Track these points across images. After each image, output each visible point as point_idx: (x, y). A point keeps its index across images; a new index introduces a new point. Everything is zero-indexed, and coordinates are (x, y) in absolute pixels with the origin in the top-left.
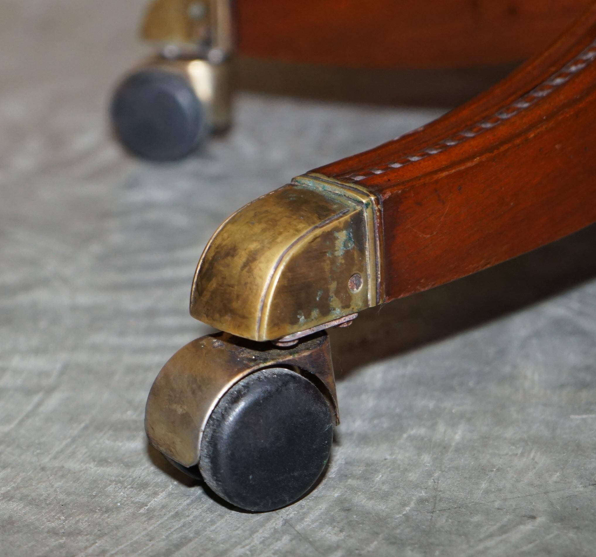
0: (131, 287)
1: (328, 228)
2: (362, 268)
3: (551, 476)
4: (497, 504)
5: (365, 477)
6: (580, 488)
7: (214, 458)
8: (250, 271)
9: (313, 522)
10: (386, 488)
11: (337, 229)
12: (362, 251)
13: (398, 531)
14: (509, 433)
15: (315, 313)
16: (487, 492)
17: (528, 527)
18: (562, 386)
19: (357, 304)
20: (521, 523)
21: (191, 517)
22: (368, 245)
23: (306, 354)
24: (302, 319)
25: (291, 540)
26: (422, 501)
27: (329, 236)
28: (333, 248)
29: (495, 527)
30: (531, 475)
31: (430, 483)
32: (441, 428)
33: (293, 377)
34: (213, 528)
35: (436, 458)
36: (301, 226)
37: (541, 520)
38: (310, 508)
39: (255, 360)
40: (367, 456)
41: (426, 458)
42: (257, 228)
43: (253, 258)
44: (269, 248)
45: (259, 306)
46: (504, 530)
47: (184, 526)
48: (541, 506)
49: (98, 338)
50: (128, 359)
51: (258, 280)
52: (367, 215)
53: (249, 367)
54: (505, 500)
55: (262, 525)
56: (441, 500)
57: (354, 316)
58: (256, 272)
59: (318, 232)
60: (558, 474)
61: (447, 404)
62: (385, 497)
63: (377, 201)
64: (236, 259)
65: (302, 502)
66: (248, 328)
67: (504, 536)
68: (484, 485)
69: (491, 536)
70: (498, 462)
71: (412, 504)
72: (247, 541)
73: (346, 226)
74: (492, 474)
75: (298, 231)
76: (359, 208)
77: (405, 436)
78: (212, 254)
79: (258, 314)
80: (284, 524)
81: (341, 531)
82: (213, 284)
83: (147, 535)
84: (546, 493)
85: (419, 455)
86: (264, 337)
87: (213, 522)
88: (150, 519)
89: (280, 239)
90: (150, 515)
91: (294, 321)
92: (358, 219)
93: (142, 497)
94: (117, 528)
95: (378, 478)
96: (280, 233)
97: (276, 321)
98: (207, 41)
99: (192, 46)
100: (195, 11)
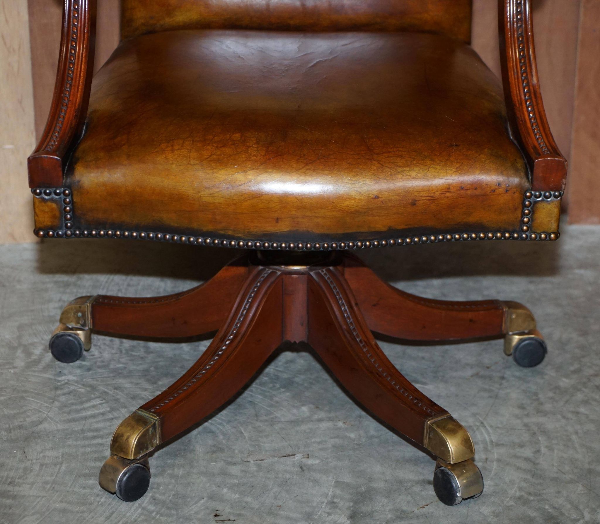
0: (74, 420)
1: (147, 428)
2: (156, 436)
3: (207, 484)
4: (193, 495)
5: (158, 488)
6: (215, 488)
7: (120, 491)
8: (128, 441)
9: (146, 504)
10: (163, 491)
11: (149, 428)
13: (169, 505)
14: (195, 471)
15: (145, 450)
16: (191, 491)
17: (202, 501)
18: (208, 453)
19: (155, 445)
20: (200, 500)
21: (113, 505)
22: (157, 430)
23: (142, 460)
24: (142, 452)
25: (141, 510)
26: (174, 495)
27: (148, 430)
28: (149, 433)
29: (194, 502)
30: (201, 484)
31: (175, 489)
32: (176, 470)
33: (139, 467)
34: (120, 508)
35: (176, 481)
36: (140, 428)
37: (206, 499)
38: (145, 500)
39: (129, 463)
40: (157, 481)
41: (173, 481)
42: (129, 429)
43: (128, 438)
44: (133, 435)
45: (131, 451)
46: (196, 503)
47: (112, 508)
48: (205, 495)
49: (69, 442)
50: (82, 450)
51: (130, 444)
52: (157, 422)
53: (128, 466)
54: (196, 493)
55: (133, 505)
56: (179, 494)
57: (154, 448)
58: (130, 442)
59: (145, 429)
60: (209, 484)
61: (176, 461)
62: (164, 494)
63: (159, 418)
64: (124, 437)
65: (142, 498)
66: (128, 456)
67: (196, 505)
68: (189, 489)
69: (193, 505)
70: (193, 481)
71: (171, 496)
72: (130, 511)
73: (152, 426)
74: (191, 485)
75: (140, 430)
76: (155, 421)
77: (166, 473)
78: (116, 436)
79: (130, 453)
80: (139, 505)
81: (154, 506)
82: (117, 444)
83: (103, 511)
84: (206, 490)
85: (171, 480)
86: (132, 458)
87: (120, 506)
88: (102, 506)
89: (135, 432)
90: (102, 505)
91: (140, 453)
92: (155, 424)
93: (98, 499)
94: (95, 509)
95: (161, 488)
96: (135, 430)
97: (135, 455)
98: (84, 325)
99: (79, 326)
100: (80, 314)
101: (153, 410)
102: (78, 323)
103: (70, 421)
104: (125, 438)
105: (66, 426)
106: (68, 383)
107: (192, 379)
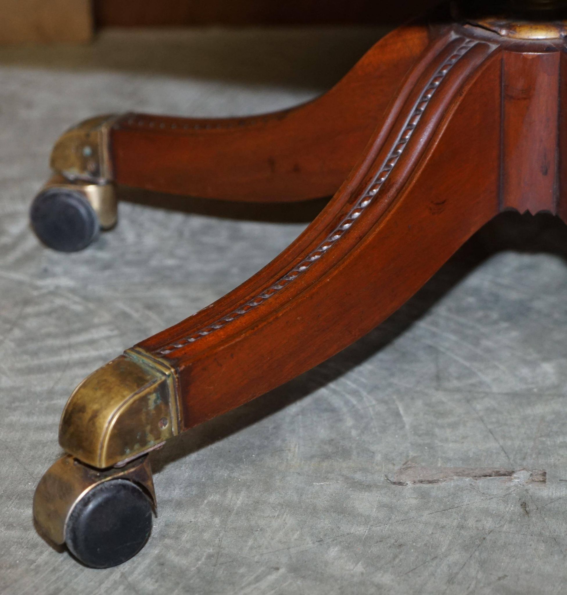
1: (142, 394)
2: (168, 413)
3: (293, 534)
4: (256, 559)
5: (176, 538)
6: (311, 545)
8: (94, 424)
9: (140, 574)
10: (188, 546)
11: (149, 393)
12: (167, 403)
13: (192, 581)
14: (273, 498)
15: (137, 446)
16: (251, 548)
17: (272, 577)
18: (312, 457)
19: (166, 435)
20: (269, 573)
21: (63, 572)
22: (171, 400)
23: (132, 470)
24: (128, 451)
25: (124, 589)
26: (210, 556)
27: (144, 399)
28: (147, 405)
29: (253, 577)
30: (281, 533)
31: (217, 541)
32: (229, 495)
33: (124, 486)
34: (76, 580)
35: (223, 520)
36: (125, 393)
37: (282, 571)
38: (139, 564)
39: (99, 477)
40: (179, 518)
41: (217, 520)
42: (99, 393)
43: (95, 415)
44: (106, 409)
45: (99, 446)
46: (258, 579)
47: (58, 579)
48: (284, 560)
51: (99, 431)
52: (170, 381)
53: (94, 482)
54: (262, 555)
55: (107, 577)
56: (222, 555)
57: (163, 443)
58: (97, 424)
59: (136, 397)
60: (298, 533)
61: (236, 474)
62: (186, 553)
63: (176, 372)
64: (85, 414)
65: (134, 558)
66: (93, 459)
67: (257, 584)
68: (250, 543)
69: (249, 584)
70: (262, 523)
71: (203, 559)
72: (97, 591)
73: (155, 390)
74: (257, 533)
75: (124, 397)
76: (163, 378)
77: (206, 501)
78: (71, 409)
79: (99, 452)
80: (121, 577)
81: (156, 582)
82: (72, 429)
83: (34, 587)
84: (289, 548)
85: (212, 518)
86: (104, 466)
87: (76, 576)
88: (37, 573)
89: (112, 402)
90: (37, 570)
91: (123, 453)
92: (163, 386)
93: (32, 556)
94: (16, 581)
95: (185, 537)
96: (112, 398)
97: (110, 455)
98: (96, 173)
99: (86, 176)
100: (87, 151)
101: (167, 352)
102: (84, 168)
103: (30, 371)
104: (87, 416)
105: (19, 381)
106: (55, 292)
107: (274, 284)
